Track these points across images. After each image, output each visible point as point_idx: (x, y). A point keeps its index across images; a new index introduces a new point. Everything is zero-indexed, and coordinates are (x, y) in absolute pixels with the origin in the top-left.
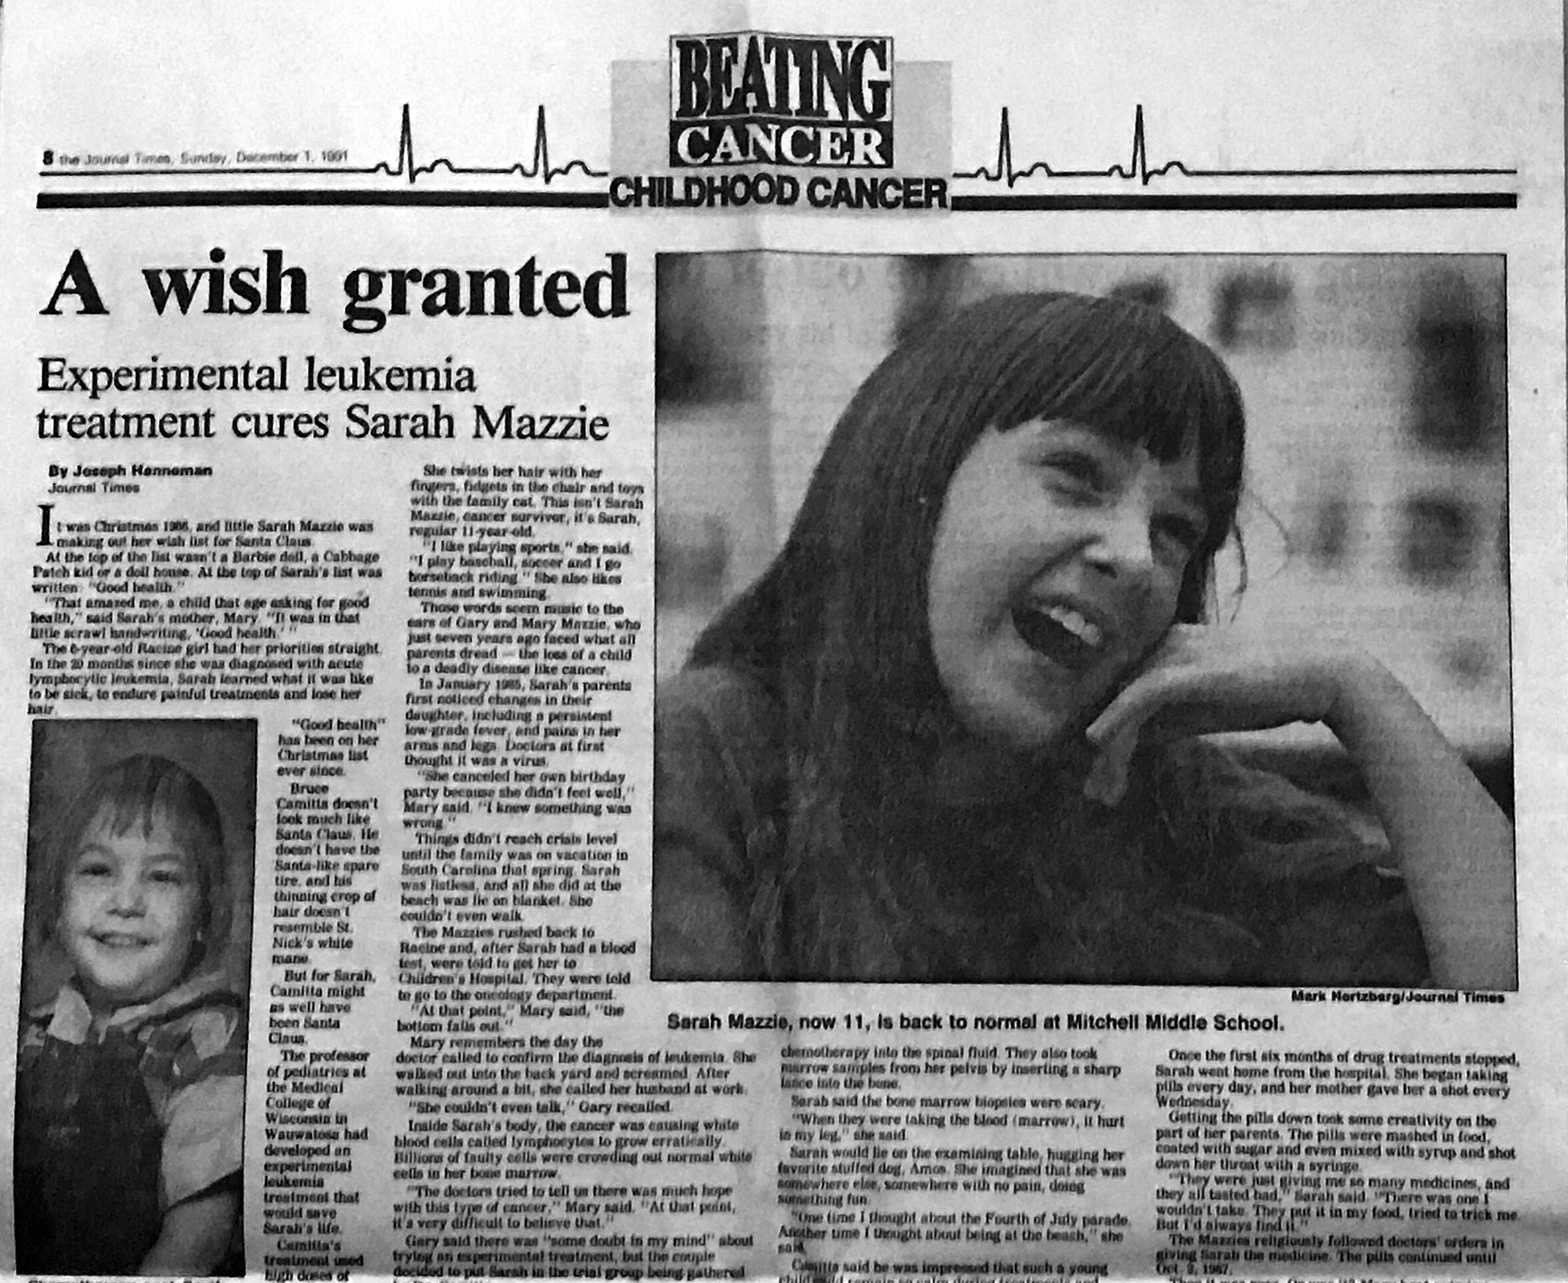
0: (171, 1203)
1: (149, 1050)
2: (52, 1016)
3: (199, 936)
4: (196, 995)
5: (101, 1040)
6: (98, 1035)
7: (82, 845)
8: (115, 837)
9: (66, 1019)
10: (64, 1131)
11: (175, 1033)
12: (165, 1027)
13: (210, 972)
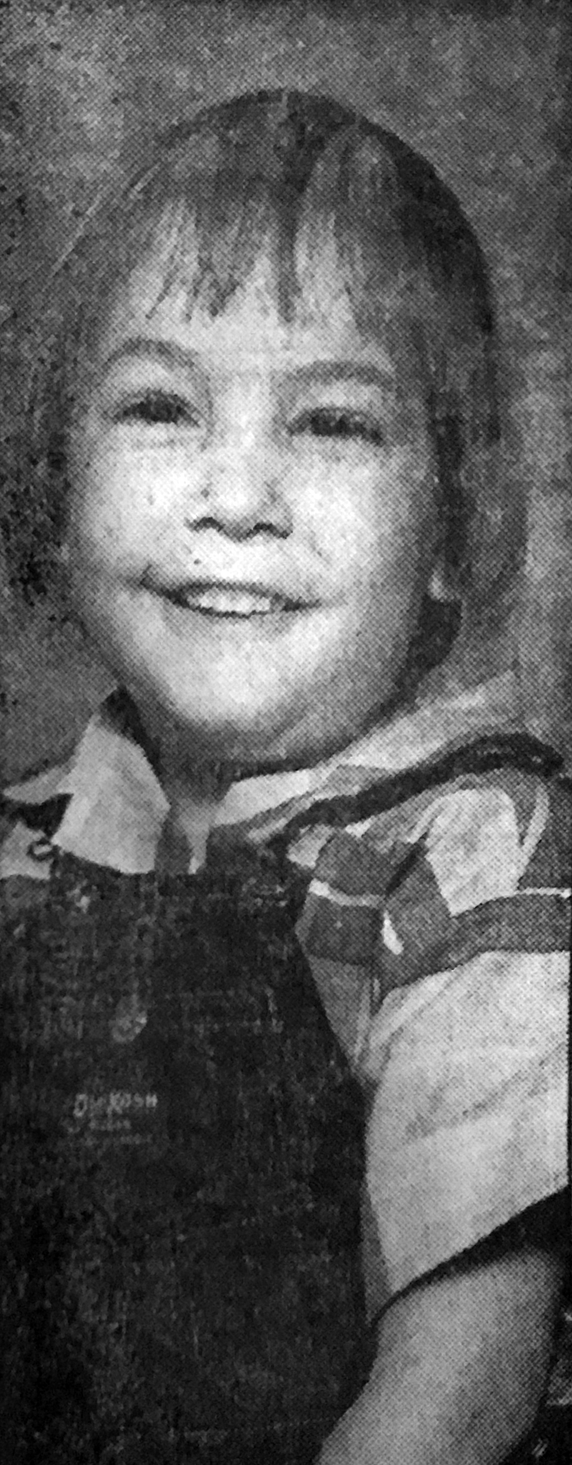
0: (397, 1285)
1: (319, 889)
2: (63, 801)
3: (437, 588)
4: (436, 744)
5: (194, 867)
6: (186, 852)
7: (110, 343)
8: (200, 315)
9: (99, 810)
10: (117, 1102)
11: (383, 847)
12: (357, 830)
13: (469, 685)
